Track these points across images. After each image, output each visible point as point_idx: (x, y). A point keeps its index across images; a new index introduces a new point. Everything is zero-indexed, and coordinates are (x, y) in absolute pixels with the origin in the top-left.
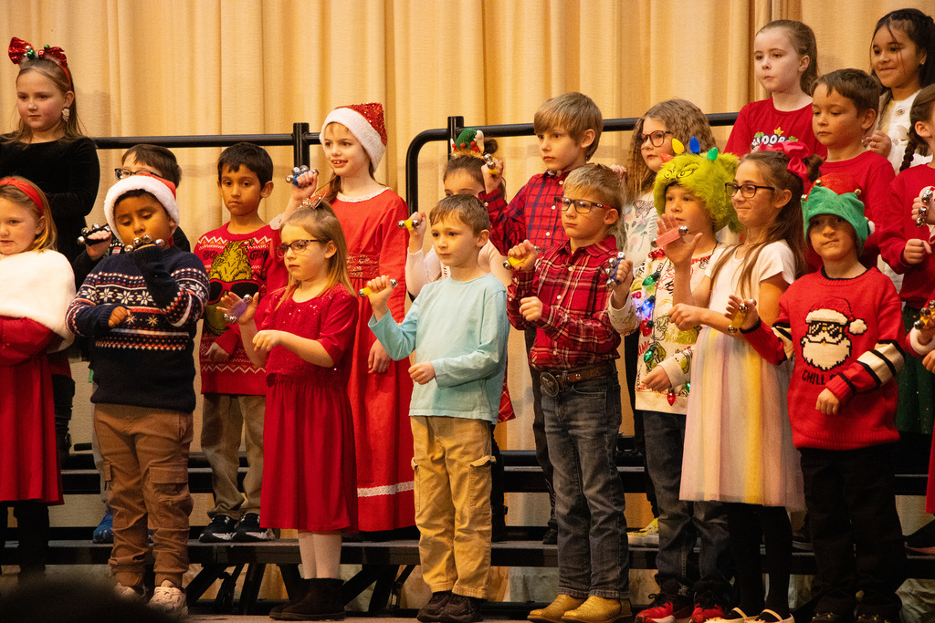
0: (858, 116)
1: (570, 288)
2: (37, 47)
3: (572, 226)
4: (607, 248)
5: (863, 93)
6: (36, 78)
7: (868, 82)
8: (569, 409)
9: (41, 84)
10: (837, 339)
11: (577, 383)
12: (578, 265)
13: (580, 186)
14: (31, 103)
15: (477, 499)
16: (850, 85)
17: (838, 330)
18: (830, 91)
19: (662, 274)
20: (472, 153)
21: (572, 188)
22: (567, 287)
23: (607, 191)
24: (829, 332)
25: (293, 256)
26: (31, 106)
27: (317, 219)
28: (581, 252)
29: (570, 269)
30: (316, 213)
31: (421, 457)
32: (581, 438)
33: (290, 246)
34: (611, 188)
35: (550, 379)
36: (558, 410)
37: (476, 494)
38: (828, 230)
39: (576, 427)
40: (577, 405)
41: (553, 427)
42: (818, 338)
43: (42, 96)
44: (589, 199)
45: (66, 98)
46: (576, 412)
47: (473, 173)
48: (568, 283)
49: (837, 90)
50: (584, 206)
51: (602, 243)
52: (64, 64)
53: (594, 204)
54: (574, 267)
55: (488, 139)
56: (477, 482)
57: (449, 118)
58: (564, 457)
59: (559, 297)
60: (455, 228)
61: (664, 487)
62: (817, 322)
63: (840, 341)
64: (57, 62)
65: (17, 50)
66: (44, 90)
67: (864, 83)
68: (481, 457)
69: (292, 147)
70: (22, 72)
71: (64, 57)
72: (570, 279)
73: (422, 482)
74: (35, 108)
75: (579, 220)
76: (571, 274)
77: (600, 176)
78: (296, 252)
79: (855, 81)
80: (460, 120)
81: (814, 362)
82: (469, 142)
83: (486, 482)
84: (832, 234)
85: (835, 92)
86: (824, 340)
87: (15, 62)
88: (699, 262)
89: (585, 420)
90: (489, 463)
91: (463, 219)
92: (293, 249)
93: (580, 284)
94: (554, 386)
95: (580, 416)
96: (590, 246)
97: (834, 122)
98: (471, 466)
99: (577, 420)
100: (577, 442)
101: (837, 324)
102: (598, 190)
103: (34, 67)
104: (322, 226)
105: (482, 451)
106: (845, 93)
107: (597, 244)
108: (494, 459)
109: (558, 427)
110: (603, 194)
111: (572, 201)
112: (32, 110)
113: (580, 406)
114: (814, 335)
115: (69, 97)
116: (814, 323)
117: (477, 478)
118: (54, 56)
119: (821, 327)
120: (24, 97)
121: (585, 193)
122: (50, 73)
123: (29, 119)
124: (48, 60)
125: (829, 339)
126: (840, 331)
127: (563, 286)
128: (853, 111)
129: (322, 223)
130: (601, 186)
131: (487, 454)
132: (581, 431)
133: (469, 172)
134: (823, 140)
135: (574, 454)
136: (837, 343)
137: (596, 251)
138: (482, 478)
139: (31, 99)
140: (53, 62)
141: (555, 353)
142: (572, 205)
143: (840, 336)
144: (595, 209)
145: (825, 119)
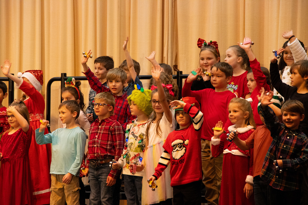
0: (226, 78)
1: (100, 133)
2: (208, 42)
3: (97, 112)
4: (111, 119)
5: (228, 70)
6: (207, 52)
7: (229, 67)
8: (100, 172)
9: (209, 54)
10: (181, 148)
11: (103, 164)
12: (102, 126)
13: (100, 98)
14: (205, 61)
15: (74, 202)
16: (224, 68)
17: (181, 145)
18: (217, 69)
19: (131, 129)
20: (71, 85)
21: (97, 99)
22: (99, 133)
23: (109, 100)
24: (179, 147)
25: (12, 119)
26: (205, 62)
27: (20, 107)
28: (103, 121)
29: (99, 127)
30: (19, 105)
31: (53, 188)
32: (102, 182)
33: (10, 116)
34: (110, 99)
35: (94, 162)
36: (96, 172)
37: (74, 200)
38: (181, 115)
39: (102, 178)
40: (102, 171)
41: (93, 178)
42: (176, 150)
43: (209, 59)
44: (103, 103)
45: (217, 60)
46: (102, 173)
47: (71, 92)
48: (99, 131)
49: (220, 69)
50: (101, 105)
51: (110, 118)
52: (217, 48)
53: (104, 104)
54: (101, 126)
55: (77, 81)
56: (74, 196)
57: (62, 74)
58: (96, 188)
59: (96, 136)
60: (64, 111)
61: (129, 199)
62: (175, 145)
63: (182, 149)
64: (215, 47)
65: (201, 43)
66: (210, 56)
67: (228, 67)
68: (75, 188)
69: (8, 82)
70: (201, 51)
71: (217, 45)
72: (100, 130)
73: (53, 196)
74: (207, 63)
75: (100, 109)
76: (100, 129)
77: (106, 95)
78: (12, 118)
79: (225, 66)
80: (65, 74)
81: (175, 158)
82: (70, 82)
83: (77, 196)
84: (182, 117)
85: (219, 70)
86: (177, 150)
87: (199, 47)
88: (142, 125)
89: (105, 176)
90: (78, 190)
91: (67, 108)
92: (11, 117)
93: (104, 132)
94: (95, 165)
95: (103, 174)
96: (106, 119)
97: (218, 80)
98: (72, 191)
99: (102, 176)
100: (101, 183)
101: (181, 144)
102: (106, 100)
103: (206, 48)
104: (21, 109)
105: (76, 186)
106: (222, 70)
107: (108, 118)
108: (80, 188)
109: (95, 178)
110: (108, 101)
111: (97, 104)
112: (206, 64)
113: (103, 171)
114: (174, 150)
115: (218, 59)
116: (174, 145)
117: (74, 195)
118: (214, 45)
119: (176, 146)
120: (203, 59)
121: (101, 101)
122: (212, 51)
123: (204, 67)
124: (211, 46)
125: (179, 149)
126: (182, 145)
127: (97, 132)
128: (225, 77)
129: (21, 108)
130: (107, 98)
131: (78, 187)
132: (103, 180)
133: (69, 92)
134: (214, 85)
135: (99, 187)
136: (181, 150)
137: (108, 120)
138: (76, 195)
139: (205, 60)
140: (213, 47)
141: (96, 155)
142: (97, 105)
143: (182, 147)
144: (105, 106)
145: (215, 79)
